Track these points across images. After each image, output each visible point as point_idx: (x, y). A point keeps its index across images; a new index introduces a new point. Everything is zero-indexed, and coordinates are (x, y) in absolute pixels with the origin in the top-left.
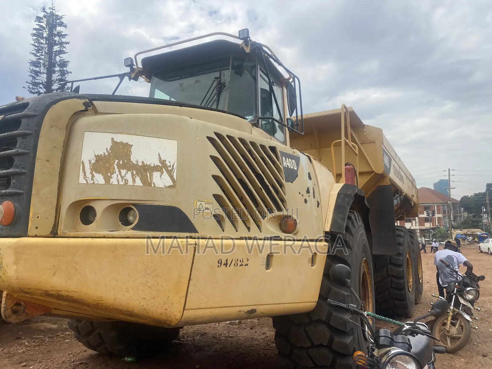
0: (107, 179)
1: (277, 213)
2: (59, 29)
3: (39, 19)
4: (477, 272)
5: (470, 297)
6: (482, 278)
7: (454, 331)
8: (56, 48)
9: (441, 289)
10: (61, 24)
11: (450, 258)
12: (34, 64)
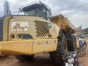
0: (16, 30)
1: (48, 34)
2: (8, 4)
3: (4, 3)
4: (86, 42)
5: (85, 47)
6: (87, 43)
7: (82, 53)
8: (8, 8)
9: (80, 46)
10: (9, 3)
11: (81, 40)
12: (5, 11)
